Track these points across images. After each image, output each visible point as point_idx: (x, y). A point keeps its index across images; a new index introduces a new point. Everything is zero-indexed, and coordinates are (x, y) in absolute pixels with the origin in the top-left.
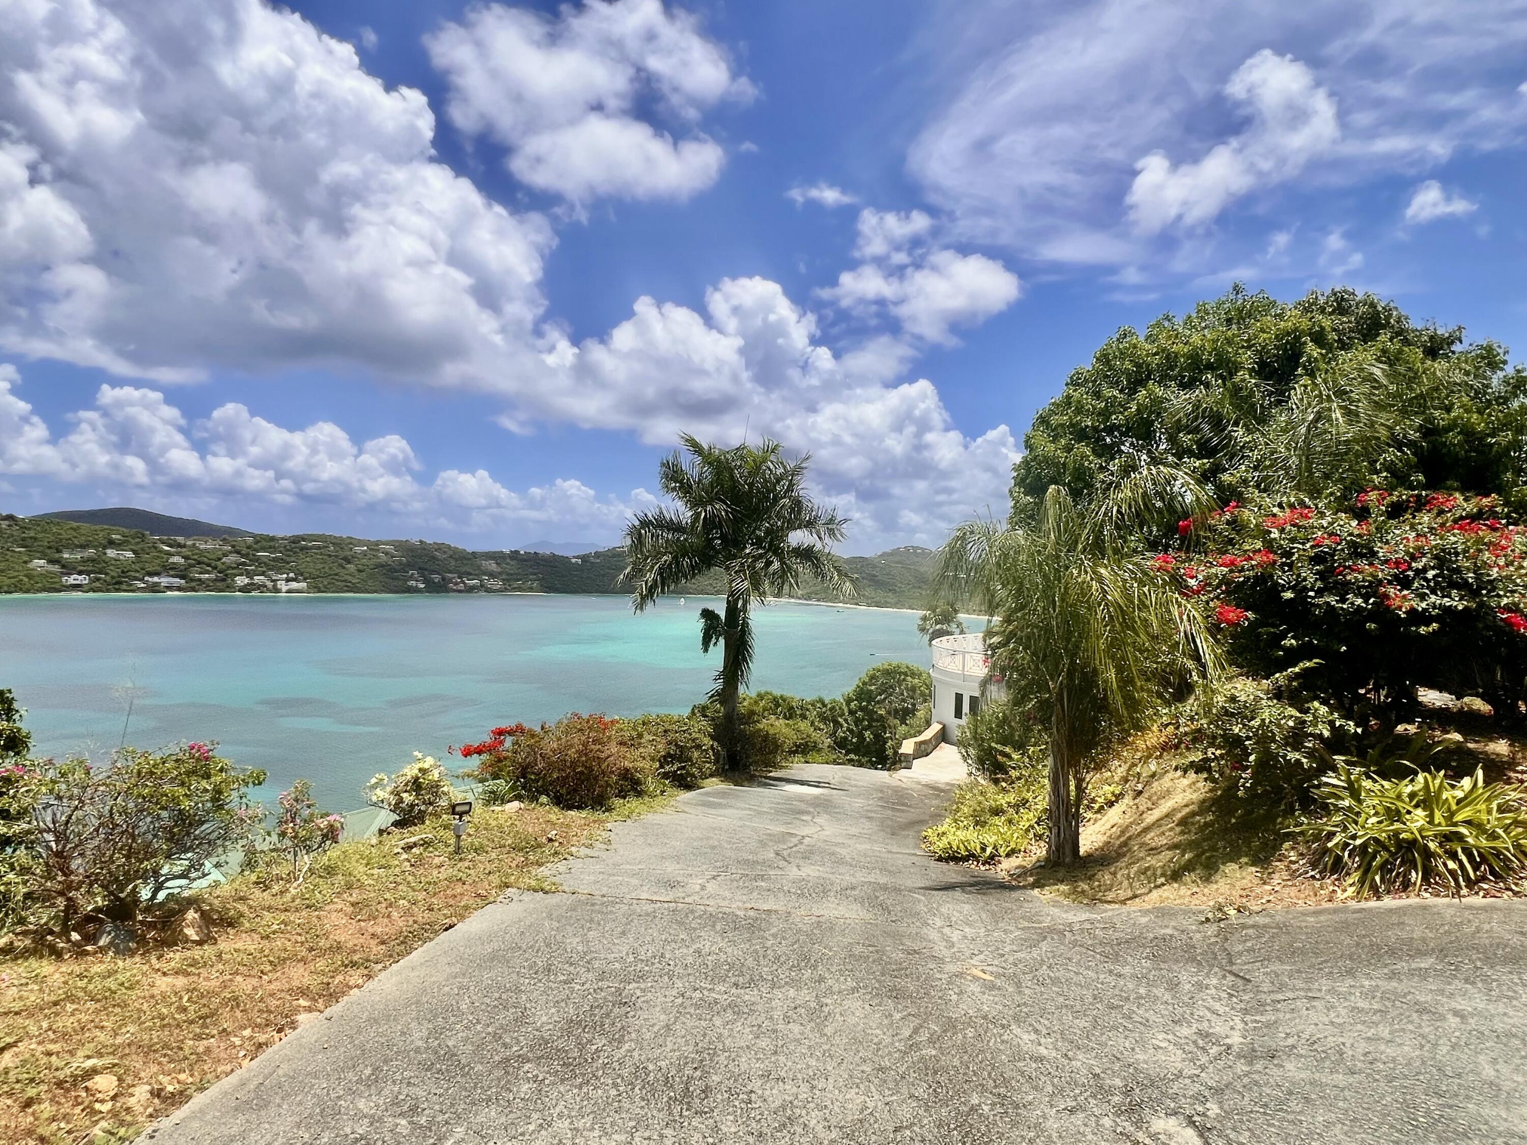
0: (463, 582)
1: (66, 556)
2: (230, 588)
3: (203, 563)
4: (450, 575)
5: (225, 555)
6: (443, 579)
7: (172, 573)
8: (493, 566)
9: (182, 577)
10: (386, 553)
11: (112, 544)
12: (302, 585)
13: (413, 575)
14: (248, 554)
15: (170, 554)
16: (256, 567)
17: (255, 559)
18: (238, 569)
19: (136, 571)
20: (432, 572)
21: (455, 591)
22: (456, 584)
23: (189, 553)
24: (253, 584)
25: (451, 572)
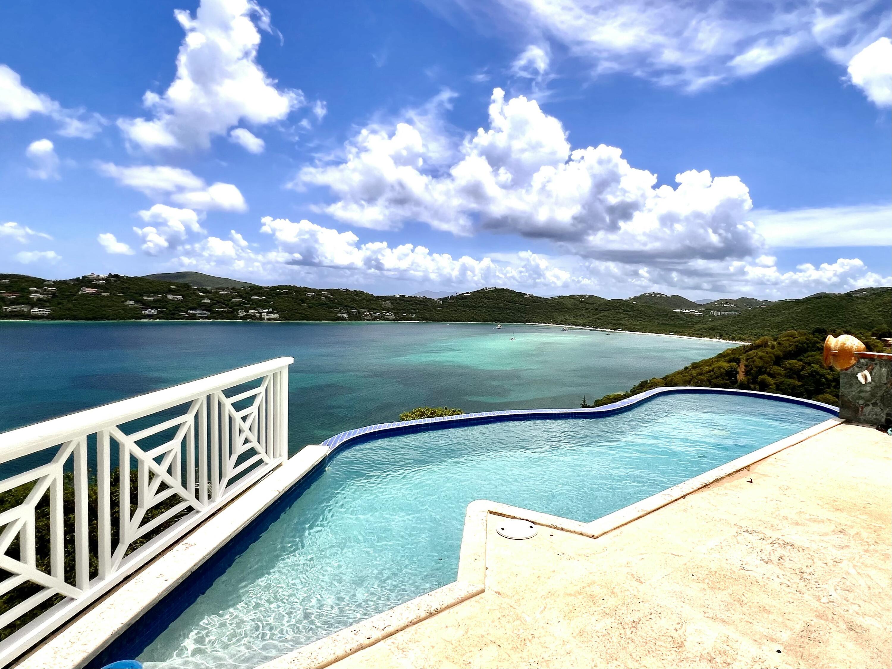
0: (371, 314)
1: (145, 298)
2: (236, 317)
3: (221, 303)
4: (363, 310)
5: (233, 298)
6: (359, 313)
7: (203, 308)
8: (388, 304)
9: (209, 311)
10: (326, 297)
11: (171, 291)
12: (276, 316)
13: (341, 309)
14: (246, 297)
15: (203, 297)
16: (251, 305)
17: (250, 300)
18: (240, 306)
19: (183, 307)
20: (352, 308)
21: (365, 320)
22: (366, 315)
23: (214, 297)
24: (249, 315)
25: (364, 308)
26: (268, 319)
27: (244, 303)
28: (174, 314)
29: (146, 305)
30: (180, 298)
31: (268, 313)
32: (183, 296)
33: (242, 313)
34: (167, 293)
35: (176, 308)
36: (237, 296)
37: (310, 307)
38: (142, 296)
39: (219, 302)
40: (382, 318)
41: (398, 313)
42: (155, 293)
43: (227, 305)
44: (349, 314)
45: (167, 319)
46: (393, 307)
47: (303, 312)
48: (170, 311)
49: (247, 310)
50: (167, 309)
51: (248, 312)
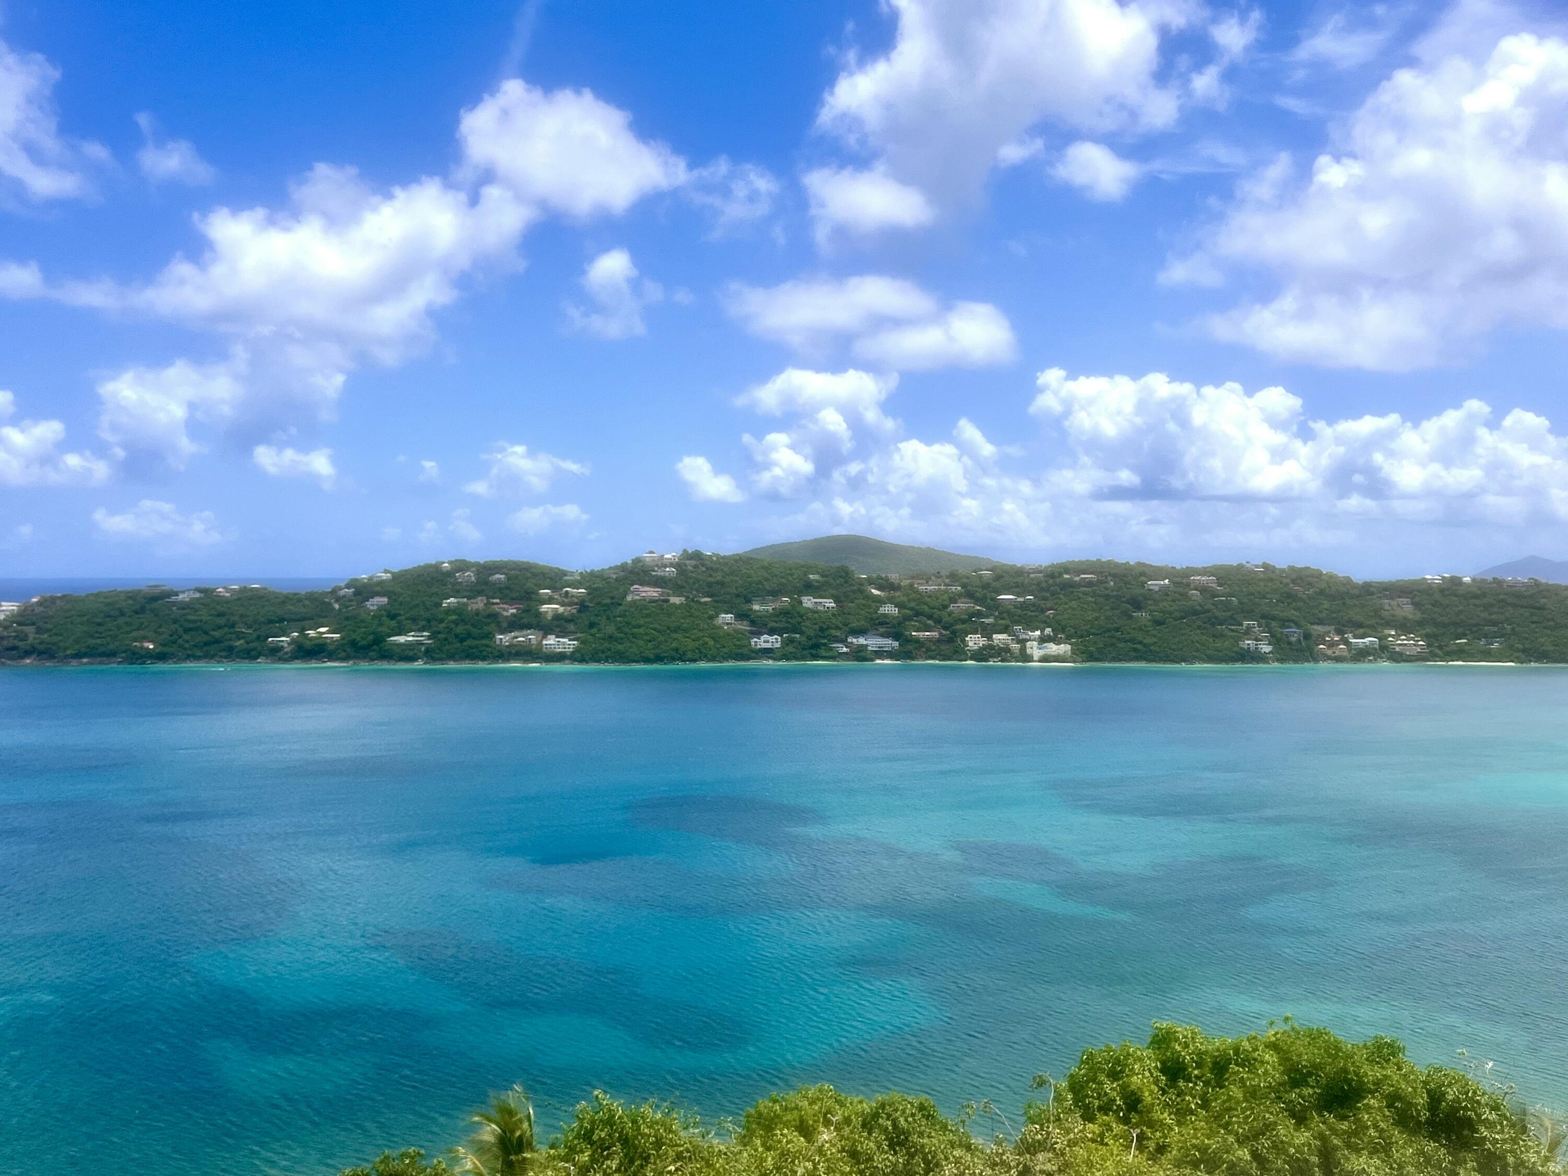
0: (1346, 642)
1: (756, 607)
2: (959, 653)
3: (922, 614)
4: (1319, 629)
5: (953, 600)
6: (1307, 636)
7: (882, 630)
8: (1405, 609)
9: (896, 637)
10: (1203, 590)
11: (809, 588)
12: (1064, 649)
13: (1249, 628)
14: (985, 597)
15: (880, 601)
16: (996, 618)
17: (995, 607)
18: (971, 622)
19: (837, 628)
20: (1284, 623)
21: (1328, 658)
22: (1332, 645)
23: (905, 599)
24: (991, 647)
25: (1321, 622)
26: (1044, 659)
27: (979, 614)
28: (816, 646)
29: (760, 626)
30: (830, 603)
31: (1043, 640)
32: (837, 600)
33: (974, 641)
34: (801, 593)
35: (821, 629)
36: (960, 595)
37: (1159, 623)
38: (749, 601)
39: (917, 614)
40: (1384, 651)
41: (1435, 636)
42: (776, 593)
43: (938, 621)
44: (1275, 640)
45: (803, 658)
46: (1419, 616)
47: (1139, 636)
48: (809, 638)
49: (987, 632)
50: (802, 633)
51: (990, 638)
